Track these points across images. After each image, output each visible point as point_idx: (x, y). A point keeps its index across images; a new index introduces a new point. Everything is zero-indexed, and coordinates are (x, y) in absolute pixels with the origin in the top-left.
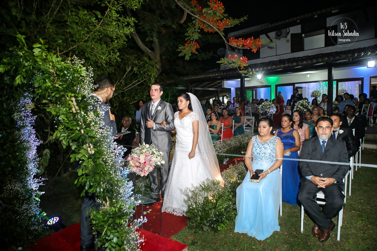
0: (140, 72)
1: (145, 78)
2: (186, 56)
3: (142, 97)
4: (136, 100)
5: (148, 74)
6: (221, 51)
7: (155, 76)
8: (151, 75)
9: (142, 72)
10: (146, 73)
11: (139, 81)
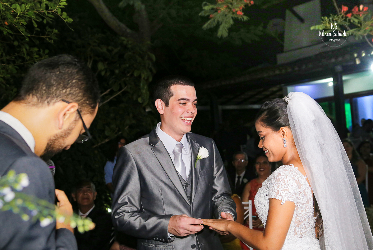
0: (113, 73)
1: (126, 85)
2: (221, 28)
3: (119, 131)
4: (106, 137)
5: (132, 75)
6: (275, 25)
7: (147, 80)
8: (140, 77)
9: (117, 71)
10: (128, 73)
11: (112, 93)
